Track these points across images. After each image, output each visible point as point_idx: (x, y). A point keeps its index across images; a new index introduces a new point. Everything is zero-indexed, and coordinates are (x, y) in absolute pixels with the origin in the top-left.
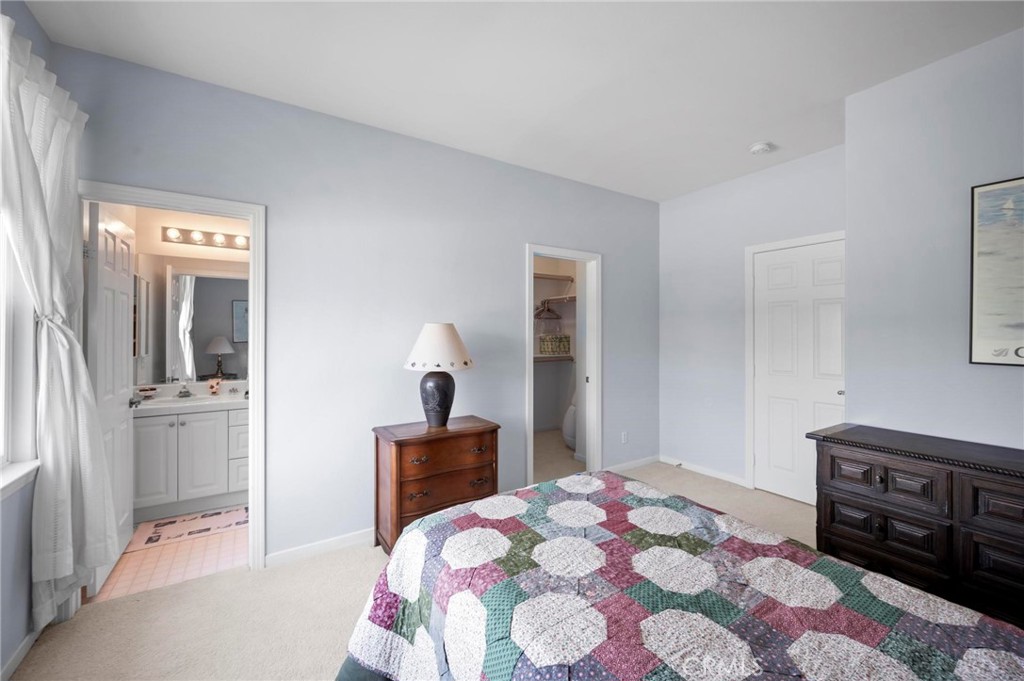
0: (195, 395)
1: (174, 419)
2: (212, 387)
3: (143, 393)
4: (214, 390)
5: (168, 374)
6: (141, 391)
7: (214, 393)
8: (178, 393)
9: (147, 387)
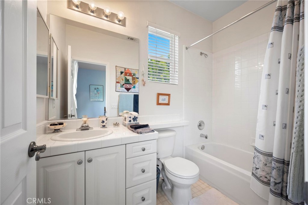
0: (92, 128)
1: (81, 156)
2: (103, 122)
3: (53, 127)
4: (104, 124)
5: (69, 113)
6: (51, 125)
7: (104, 126)
8: (80, 127)
9: (56, 122)
